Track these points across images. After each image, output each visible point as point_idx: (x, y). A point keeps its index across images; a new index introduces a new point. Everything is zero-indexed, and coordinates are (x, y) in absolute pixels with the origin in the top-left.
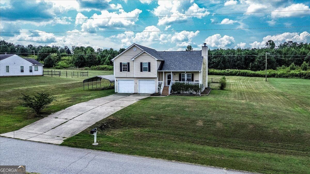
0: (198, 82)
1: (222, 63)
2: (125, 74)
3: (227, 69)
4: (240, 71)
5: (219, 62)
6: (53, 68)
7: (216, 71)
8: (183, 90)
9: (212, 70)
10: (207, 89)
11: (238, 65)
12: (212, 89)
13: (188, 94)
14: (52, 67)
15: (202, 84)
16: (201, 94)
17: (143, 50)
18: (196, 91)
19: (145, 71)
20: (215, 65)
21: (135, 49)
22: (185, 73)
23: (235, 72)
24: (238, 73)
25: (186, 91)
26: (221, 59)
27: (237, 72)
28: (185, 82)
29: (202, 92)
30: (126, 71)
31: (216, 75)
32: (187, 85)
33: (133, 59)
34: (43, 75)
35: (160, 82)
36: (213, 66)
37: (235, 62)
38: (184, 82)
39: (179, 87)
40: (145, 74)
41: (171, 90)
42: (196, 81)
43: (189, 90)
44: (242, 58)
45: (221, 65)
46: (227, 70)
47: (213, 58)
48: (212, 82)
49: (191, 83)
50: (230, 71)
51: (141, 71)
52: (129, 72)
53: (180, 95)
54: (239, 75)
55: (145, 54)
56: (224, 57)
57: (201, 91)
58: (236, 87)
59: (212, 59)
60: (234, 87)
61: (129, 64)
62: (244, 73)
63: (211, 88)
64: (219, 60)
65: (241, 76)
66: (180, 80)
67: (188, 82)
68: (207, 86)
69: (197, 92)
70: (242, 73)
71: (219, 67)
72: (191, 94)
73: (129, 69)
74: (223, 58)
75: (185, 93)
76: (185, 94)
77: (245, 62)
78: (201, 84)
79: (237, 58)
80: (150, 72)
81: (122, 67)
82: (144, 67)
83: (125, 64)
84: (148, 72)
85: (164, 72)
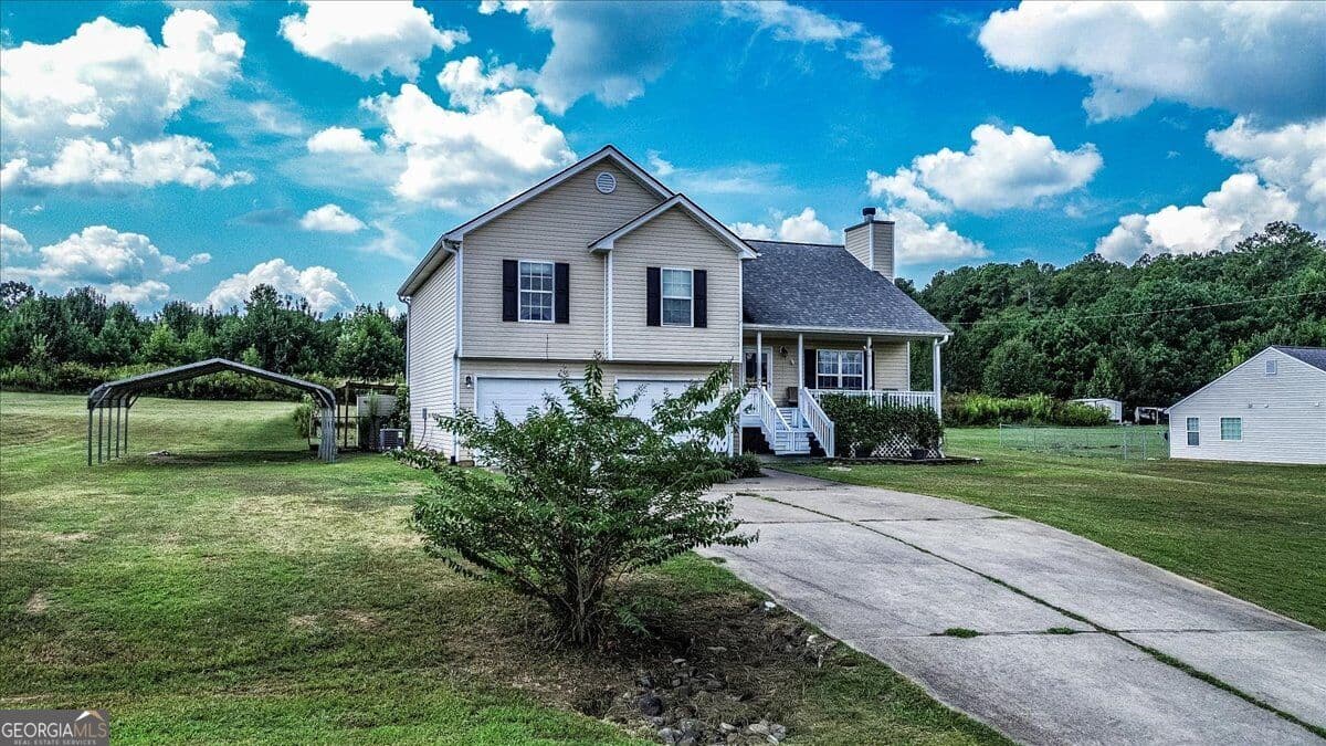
2: (534, 337)
19: (677, 322)
21: (604, 180)
22: (869, 343)
28: (871, 393)
30: (547, 317)
40: (678, 342)
49: (895, 397)
51: (653, 320)
52: (563, 326)
61: (568, 273)
72: (918, 459)
73: (567, 307)
80: (705, 327)
81: (520, 290)
82: (670, 299)
83: (542, 270)
84: (695, 326)
85: (759, 336)
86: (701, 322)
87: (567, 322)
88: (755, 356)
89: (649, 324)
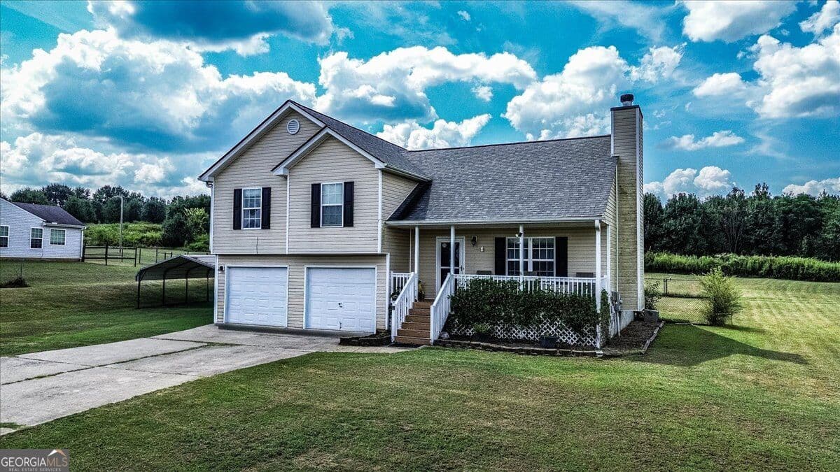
0: (586, 280)
1: (700, 231)
2: (250, 240)
3: (720, 252)
4: (772, 261)
5: (689, 229)
6: (184, 248)
7: (677, 259)
8: (508, 320)
9: (663, 257)
10: (642, 320)
11: (757, 242)
12: (668, 322)
13: (532, 343)
14: (182, 245)
15: (615, 294)
16: (608, 343)
17: (322, 125)
18: (577, 328)
19: (332, 223)
20: (673, 240)
21: (292, 125)
22: (521, 230)
23: (755, 263)
24: (767, 266)
25: (525, 323)
26: (695, 221)
27: (762, 264)
28: (521, 278)
29: (616, 335)
30: (258, 226)
31: (681, 273)
32: (530, 296)
33: (280, 171)
34: (83, 261)
35: (400, 275)
36: (668, 243)
37: (746, 232)
38: (515, 278)
39: (490, 304)
40: (333, 239)
41: (450, 316)
42: (579, 275)
43: (541, 322)
44: (773, 219)
45: (696, 241)
46: (722, 258)
47: (668, 218)
48: (667, 295)
49: (550, 283)
50: (731, 261)
51: (315, 223)
52: (267, 231)
53: (485, 348)
54: (769, 274)
55: (330, 148)
56: (706, 216)
57: (605, 331)
58: (779, 317)
59: (662, 221)
60: (768, 315)
61: (269, 194)
62: (789, 267)
63: (661, 316)
64: (686, 223)
65: (777, 278)
66: (500, 270)
67: (533, 279)
68: (640, 308)
69: (583, 334)
70: (780, 267)
71: (688, 247)
72: (551, 346)
73: (269, 217)
74: (703, 219)
75: (522, 336)
76: (518, 341)
77: (785, 233)
78: (604, 293)
79: (756, 217)
80: (352, 226)
81: (243, 209)
82: (327, 207)
83: (255, 194)
84: (344, 226)
85: (417, 230)
86: (349, 222)
87: (269, 228)
88: (449, 244)
89: (312, 227)
